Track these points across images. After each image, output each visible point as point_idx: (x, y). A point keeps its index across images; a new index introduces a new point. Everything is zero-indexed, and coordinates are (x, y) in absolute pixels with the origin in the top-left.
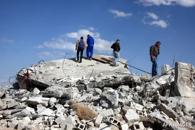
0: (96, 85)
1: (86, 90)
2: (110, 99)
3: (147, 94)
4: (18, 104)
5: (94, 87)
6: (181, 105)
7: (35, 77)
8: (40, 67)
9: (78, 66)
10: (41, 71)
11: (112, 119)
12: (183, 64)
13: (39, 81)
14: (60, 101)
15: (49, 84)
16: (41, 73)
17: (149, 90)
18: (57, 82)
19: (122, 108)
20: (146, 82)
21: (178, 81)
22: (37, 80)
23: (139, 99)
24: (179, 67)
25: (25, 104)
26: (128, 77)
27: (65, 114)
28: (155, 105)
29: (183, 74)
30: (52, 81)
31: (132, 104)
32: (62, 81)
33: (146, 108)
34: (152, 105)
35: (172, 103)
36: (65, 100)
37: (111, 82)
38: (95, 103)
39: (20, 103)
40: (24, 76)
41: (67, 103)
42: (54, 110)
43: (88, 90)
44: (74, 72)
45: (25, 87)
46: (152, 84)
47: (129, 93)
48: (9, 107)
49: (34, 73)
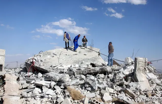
0: (81, 73)
1: (74, 75)
2: (92, 85)
3: (117, 81)
4: (29, 85)
5: (80, 74)
6: (139, 89)
7: (38, 64)
8: (40, 56)
9: (66, 55)
10: (42, 60)
11: (95, 101)
12: (140, 58)
13: (41, 67)
14: (57, 83)
15: (48, 70)
16: (42, 61)
17: (118, 78)
18: (54, 69)
19: (100, 92)
20: (115, 71)
21: (136, 71)
22: (40, 67)
23: (111, 84)
24: (137, 61)
25: (34, 85)
26: (103, 68)
27: (61, 93)
28: (122, 89)
29: (140, 65)
30: (50, 68)
31: (107, 89)
32: (57, 68)
33: (116, 91)
34: (120, 88)
35: (132, 87)
36: (61, 83)
37: (92, 71)
38: (81, 85)
39: (30, 85)
40: (30, 64)
41: (62, 85)
42: (54, 90)
43: (76, 76)
44: (64, 60)
45: (31, 71)
46: (120, 74)
47: (104, 80)
48: (23, 88)
49: (37, 61)
